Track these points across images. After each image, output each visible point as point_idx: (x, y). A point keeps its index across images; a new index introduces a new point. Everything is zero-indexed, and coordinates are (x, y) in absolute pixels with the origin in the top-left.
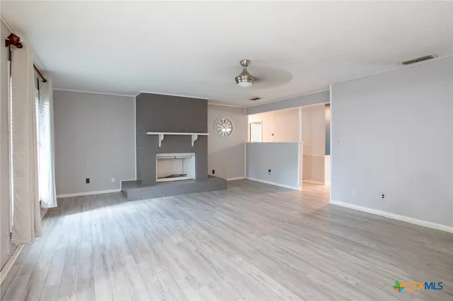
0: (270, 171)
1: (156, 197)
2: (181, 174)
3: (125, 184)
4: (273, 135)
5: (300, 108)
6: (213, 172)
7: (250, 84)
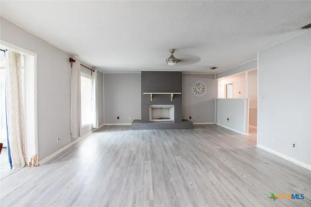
0: (228, 119)
1: (145, 129)
2: (167, 117)
3: (135, 121)
4: (240, 93)
5: (246, 72)
6: (190, 118)
7: (175, 63)
